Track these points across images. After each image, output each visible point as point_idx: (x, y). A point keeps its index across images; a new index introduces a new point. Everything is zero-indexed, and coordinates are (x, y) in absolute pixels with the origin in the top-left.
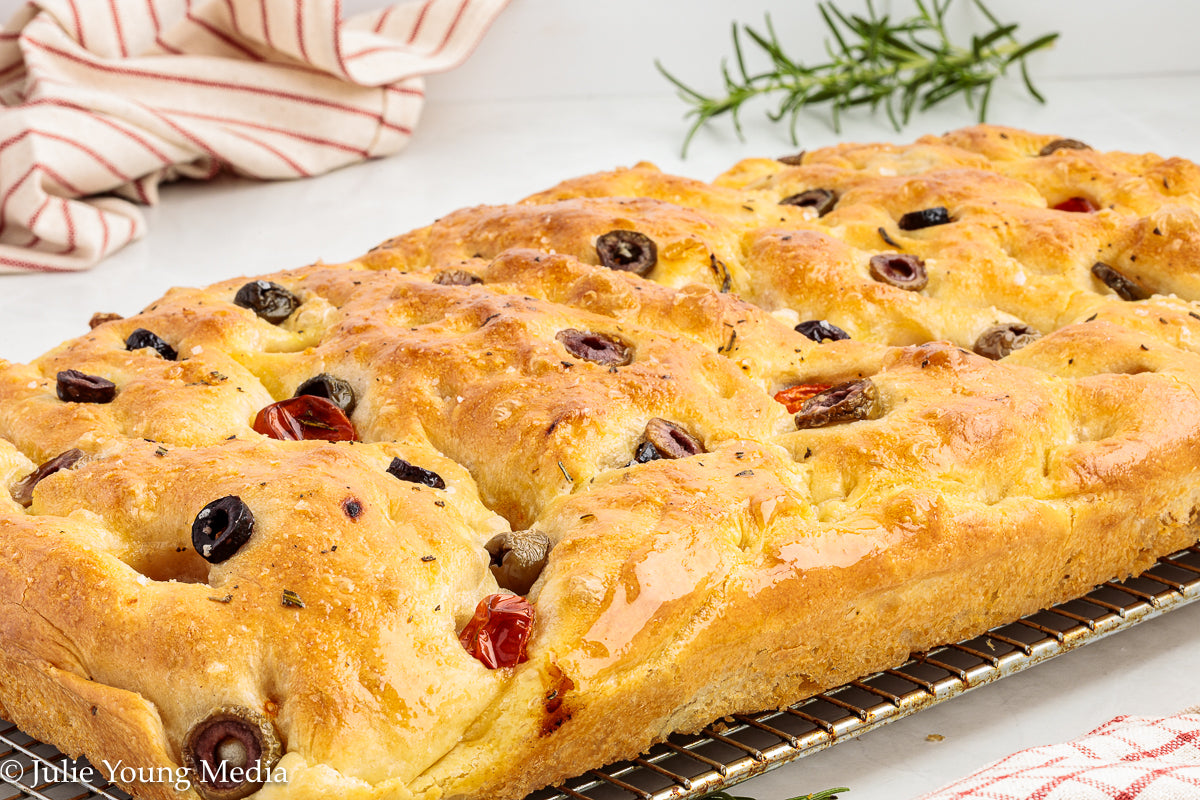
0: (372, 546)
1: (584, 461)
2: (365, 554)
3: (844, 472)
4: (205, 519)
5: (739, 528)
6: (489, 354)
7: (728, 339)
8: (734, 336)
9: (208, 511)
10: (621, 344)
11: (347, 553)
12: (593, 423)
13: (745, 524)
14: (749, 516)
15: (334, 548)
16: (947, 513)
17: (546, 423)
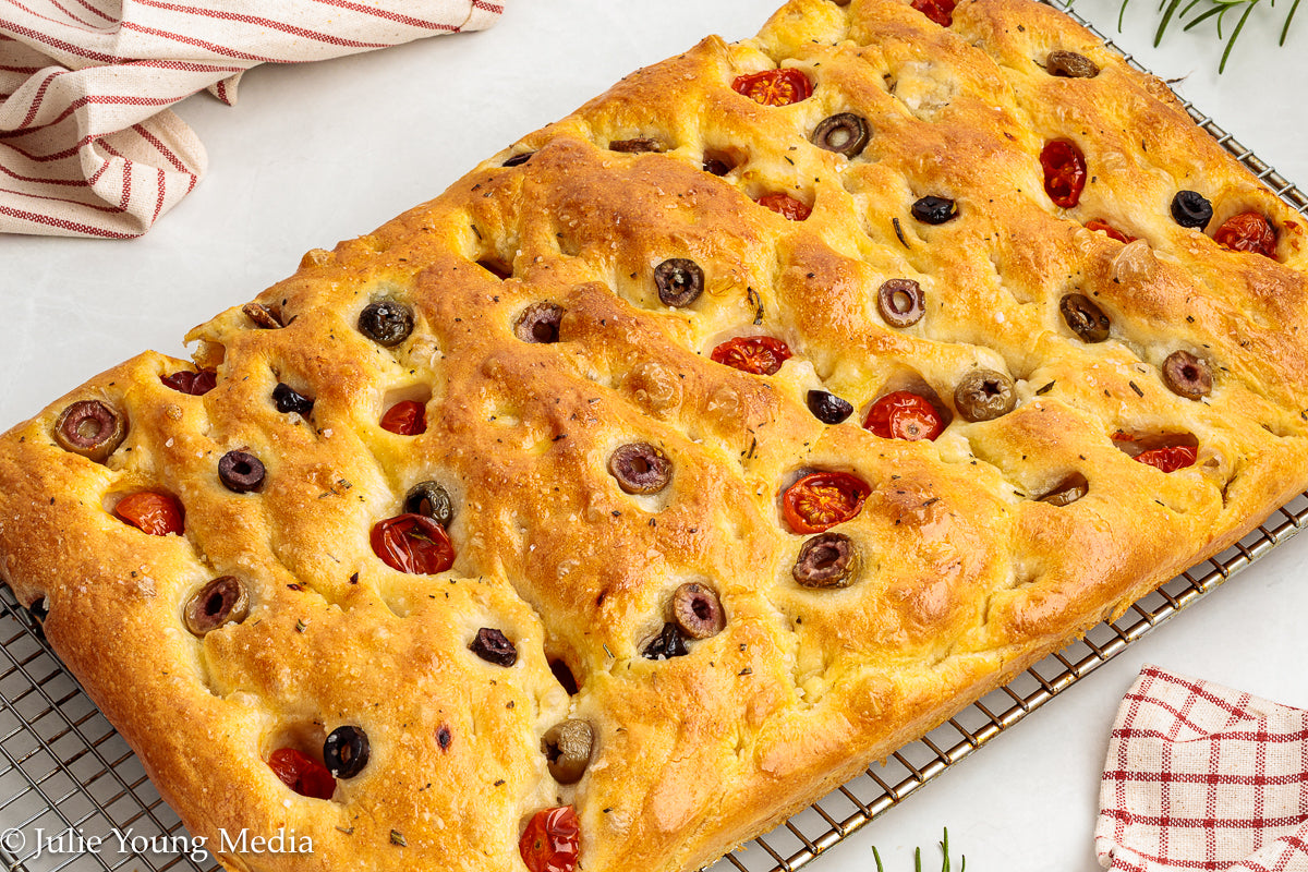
0: (458, 779)
1: (623, 640)
2: (452, 790)
3: (823, 648)
4: (334, 743)
5: (737, 735)
6: (557, 489)
7: (750, 445)
8: (754, 444)
9: (335, 737)
10: (663, 458)
11: (439, 788)
12: (632, 597)
13: (741, 728)
14: (745, 722)
15: (429, 785)
16: (899, 698)
17: (597, 591)
